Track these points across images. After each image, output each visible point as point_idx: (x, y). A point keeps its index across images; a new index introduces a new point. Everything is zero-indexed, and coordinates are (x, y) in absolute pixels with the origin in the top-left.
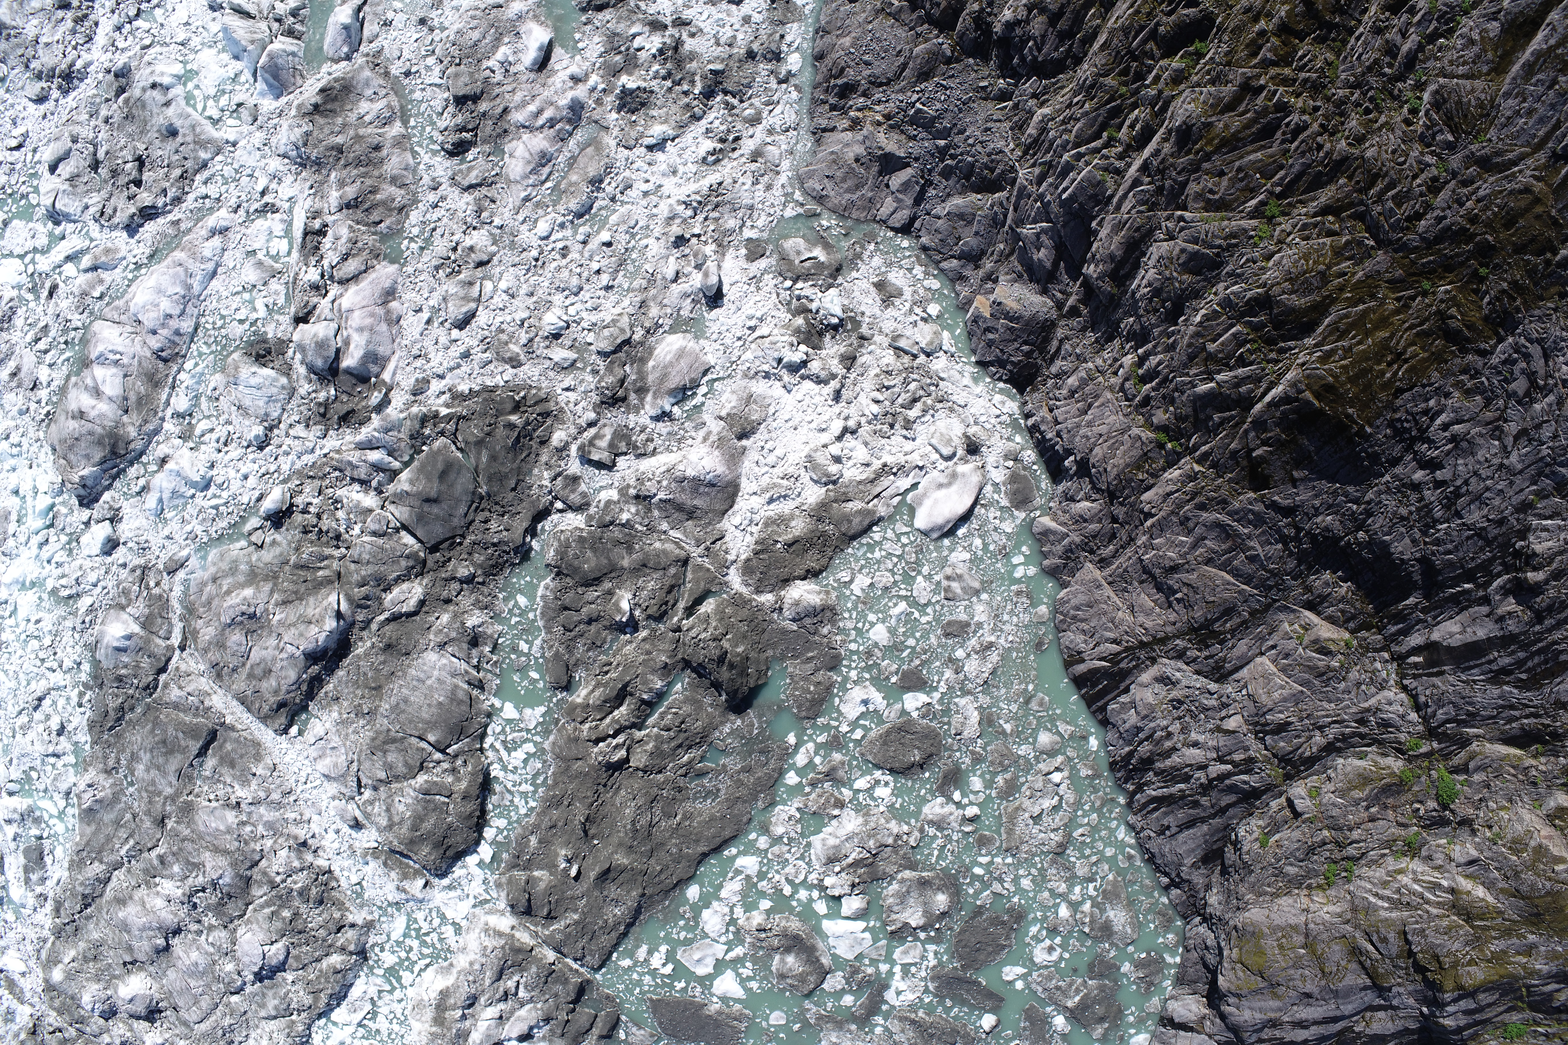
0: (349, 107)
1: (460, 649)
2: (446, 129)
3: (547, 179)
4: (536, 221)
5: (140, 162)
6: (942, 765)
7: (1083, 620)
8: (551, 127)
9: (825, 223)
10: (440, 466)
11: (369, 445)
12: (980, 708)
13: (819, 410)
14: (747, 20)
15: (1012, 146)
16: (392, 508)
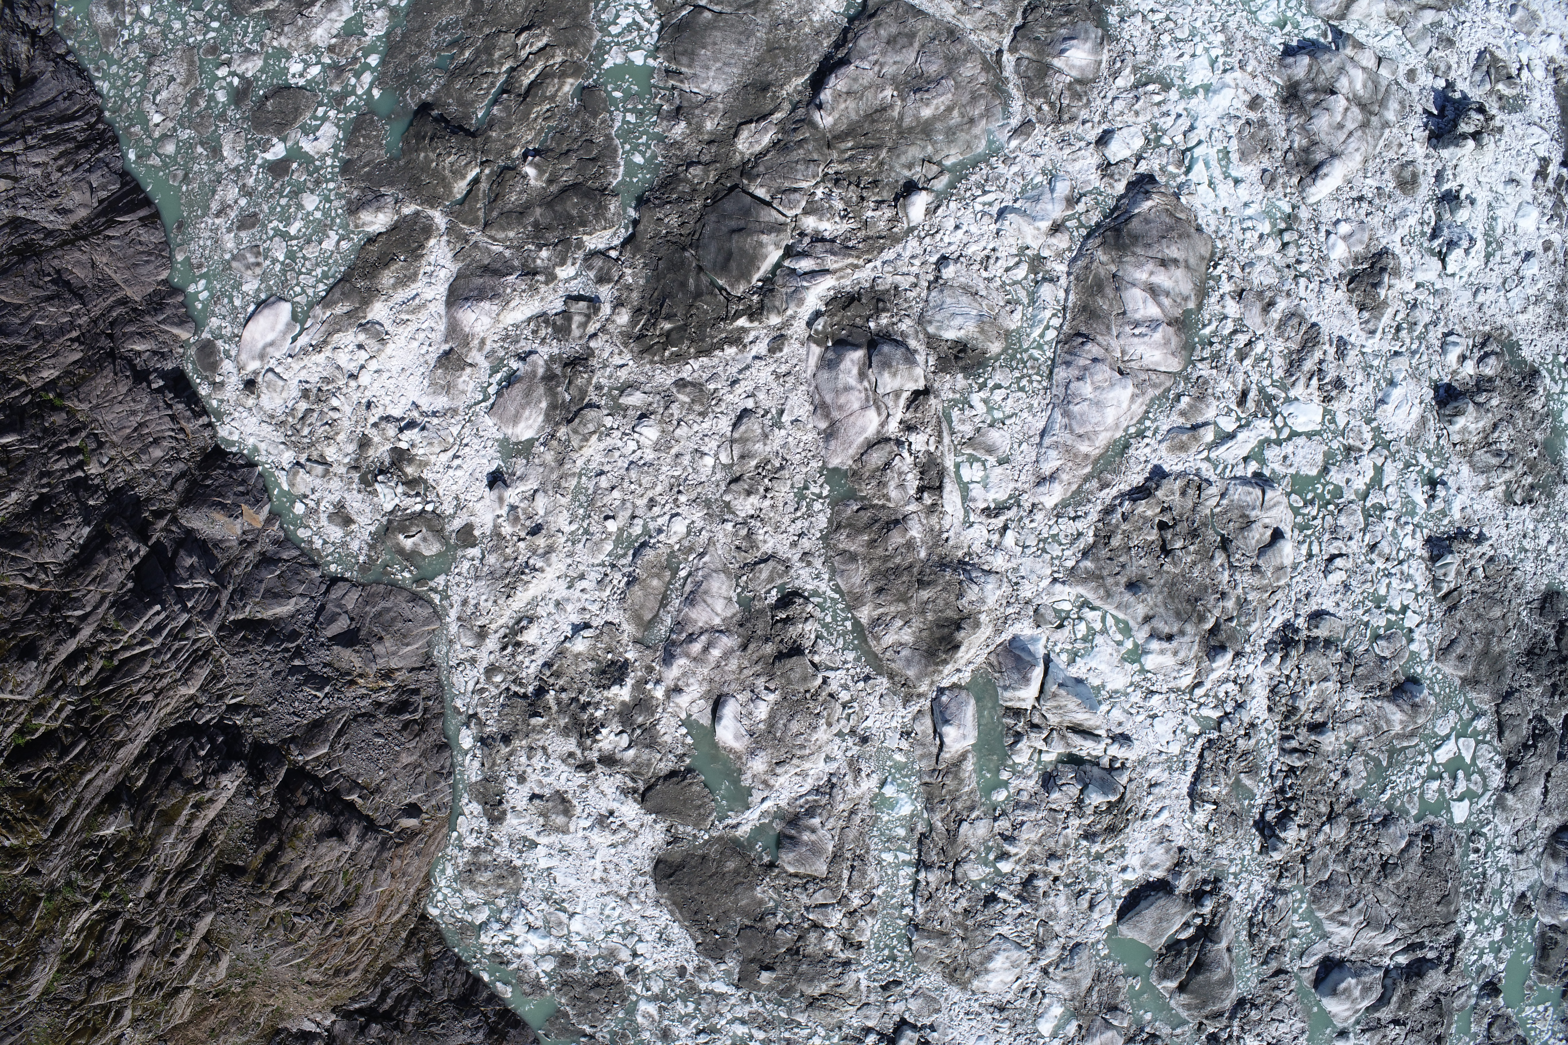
0: (925, 634)
1: (689, 100)
2: (807, 619)
3: (686, 579)
4: (688, 533)
5: (1166, 550)
6: (249, 103)
7: (143, 252)
8: (691, 635)
9: (407, 575)
10: (733, 265)
11: (812, 274)
12: (222, 159)
13: (383, 392)
14: (522, 779)
15: (223, 660)
16: (781, 219)
